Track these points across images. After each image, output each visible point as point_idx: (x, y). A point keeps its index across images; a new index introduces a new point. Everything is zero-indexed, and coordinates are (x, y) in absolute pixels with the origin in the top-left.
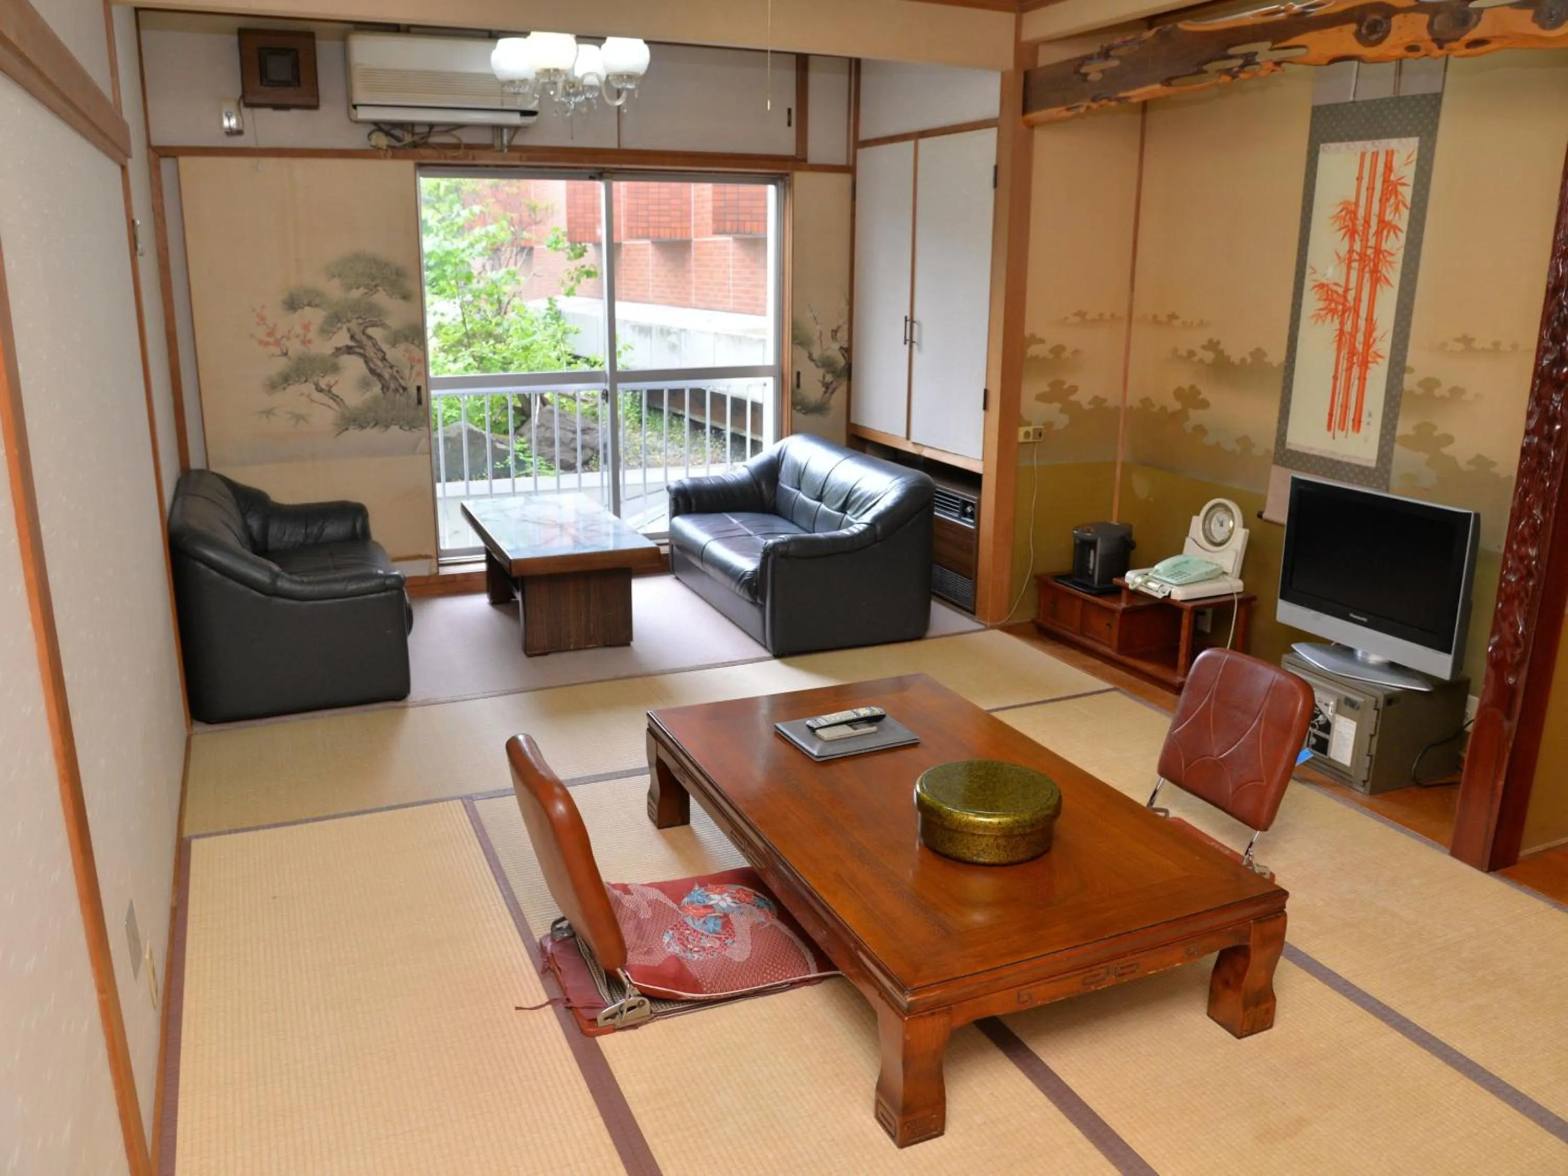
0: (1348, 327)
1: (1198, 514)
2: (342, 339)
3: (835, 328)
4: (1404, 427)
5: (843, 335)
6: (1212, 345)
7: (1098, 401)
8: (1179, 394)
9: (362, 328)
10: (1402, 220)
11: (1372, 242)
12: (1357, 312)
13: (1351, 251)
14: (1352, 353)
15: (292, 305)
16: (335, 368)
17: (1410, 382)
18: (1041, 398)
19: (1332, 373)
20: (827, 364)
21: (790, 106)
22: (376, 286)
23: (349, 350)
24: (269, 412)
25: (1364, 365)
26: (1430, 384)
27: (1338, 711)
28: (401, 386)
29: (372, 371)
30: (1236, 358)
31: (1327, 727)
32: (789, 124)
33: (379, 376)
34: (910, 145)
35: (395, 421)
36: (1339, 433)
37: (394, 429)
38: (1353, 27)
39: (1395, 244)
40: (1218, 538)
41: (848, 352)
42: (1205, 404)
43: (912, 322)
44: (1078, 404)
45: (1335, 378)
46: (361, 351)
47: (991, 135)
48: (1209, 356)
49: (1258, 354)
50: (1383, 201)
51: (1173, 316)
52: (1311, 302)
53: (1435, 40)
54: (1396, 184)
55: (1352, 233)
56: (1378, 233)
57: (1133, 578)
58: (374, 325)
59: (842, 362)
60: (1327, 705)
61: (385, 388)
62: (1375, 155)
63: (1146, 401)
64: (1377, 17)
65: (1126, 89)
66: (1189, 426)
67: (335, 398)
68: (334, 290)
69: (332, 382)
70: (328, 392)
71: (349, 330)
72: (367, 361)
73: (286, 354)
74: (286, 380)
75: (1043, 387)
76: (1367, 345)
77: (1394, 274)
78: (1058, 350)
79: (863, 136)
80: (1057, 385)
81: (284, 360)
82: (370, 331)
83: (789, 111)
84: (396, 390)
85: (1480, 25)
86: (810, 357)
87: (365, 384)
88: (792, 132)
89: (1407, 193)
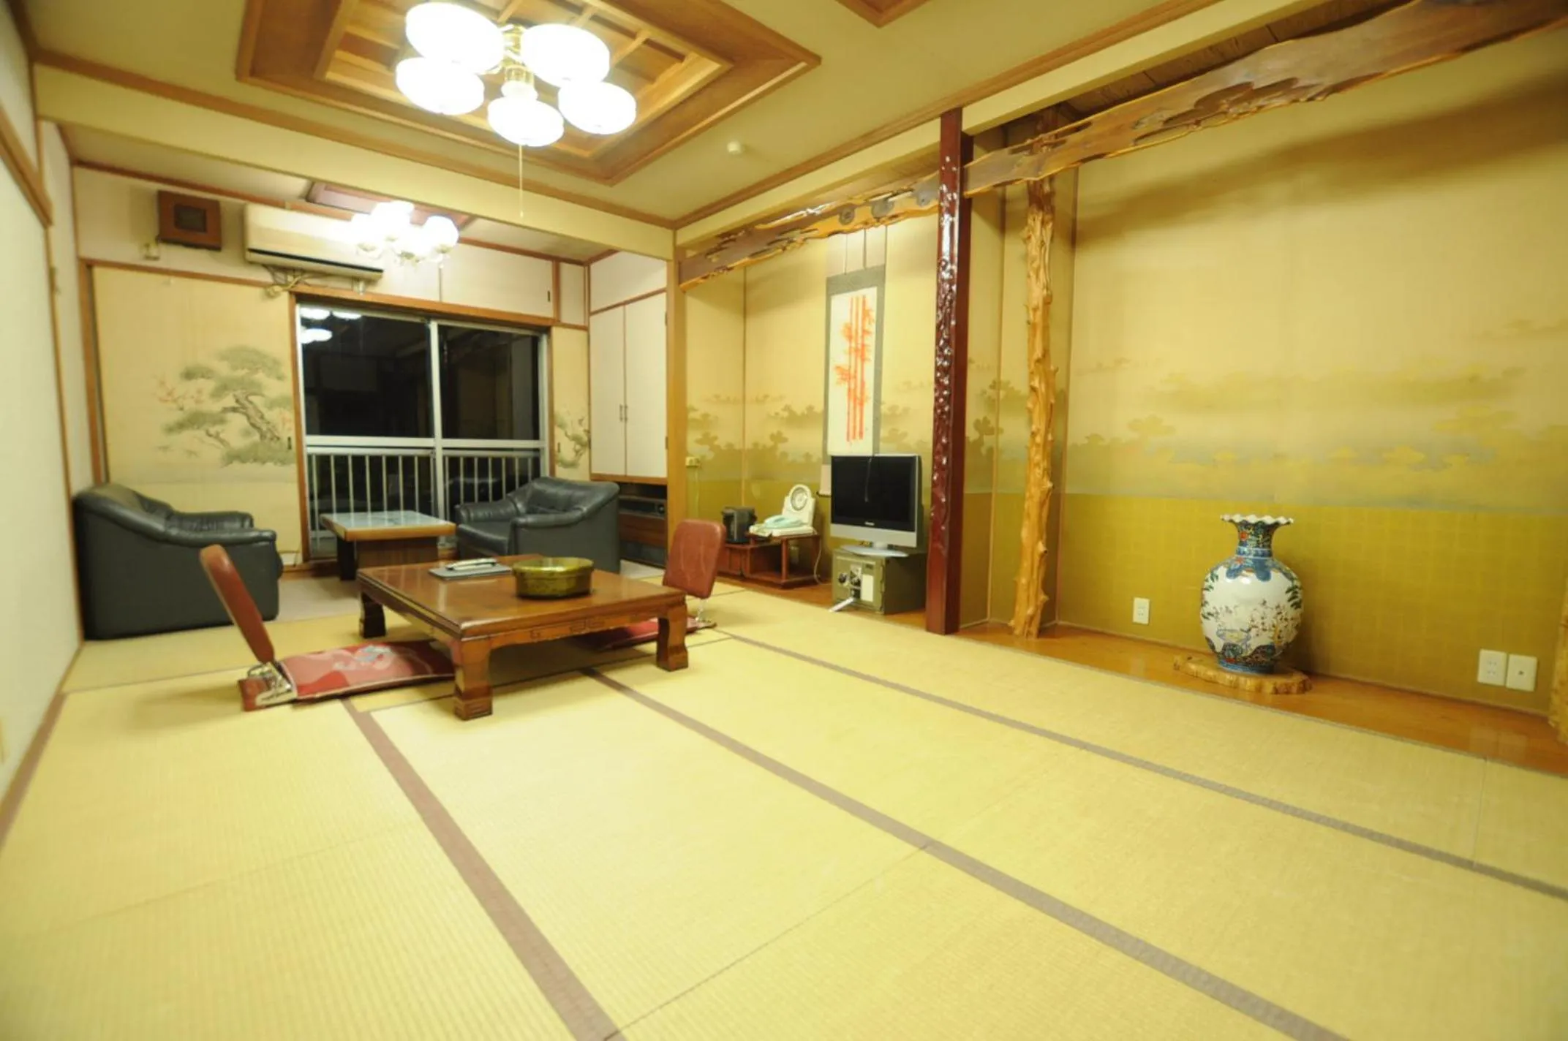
0: (852, 386)
1: (787, 495)
2: (229, 401)
3: (580, 418)
4: (884, 433)
5: (585, 422)
6: (787, 408)
7: (730, 446)
8: (772, 437)
9: (244, 396)
10: (872, 328)
11: (860, 341)
12: (855, 377)
13: (850, 347)
14: (855, 399)
15: (189, 375)
16: (222, 421)
17: (884, 409)
18: (699, 442)
19: (846, 411)
20: (576, 439)
21: (549, 289)
22: (257, 369)
23: (234, 410)
24: (165, 448)
25: (862, 404)
26: (893, 408)
27: (863, 572)
28: (275, 436)
29: (253, 425)
30: (799, 413)
31: (858, 583)
32: (549, 300)
33: (259, 429)
34: (621, 308)
35: (271, 459)
36: (852, 441)
37: (270, 465)
38: (838, 216)
39: (871, 341)
40: (799, 506)
41: (588, 432)
42: (785, 440)
43: (626, 407)
44: (718, 447)
45: (849, 413)
46: (244, 411)
47: (663, 297)
48: (786, 414)
49: (810, 408)
50: (864, 319)
51: (766, 396)
52: (834, 376)
53: (875, 218)
54: (869, 311)
55: (850, 338)
56: (863, 337)
57: (753, 529)
58: (255, 394)
59: (585, 439)
60: (857, 571)
61: (263, 436)
62: (857, 299)
63: (756, 445)
64: (848, 210)
65: (732, 262)
66: (778, 453)
67: (222, 441)
68: (223, 369)
69: (220, 430)
70: (217, 437)
71: (235, 396)
72: (249, 418)
73: (181, 409)
74: (181, 426)
75: (699, 436)
76: (862, 393)
77: (871, 355)
78: (706, 416)
79: (593, 308)
80: (706, 435)
81: (180, 413)
82: (251, 398)
83: (549, 293)
84: (272, 439)
85: (894, 209)
86: (566, 435)
87: (246, 434)
88: (551, 304)
89: (874, 314)
